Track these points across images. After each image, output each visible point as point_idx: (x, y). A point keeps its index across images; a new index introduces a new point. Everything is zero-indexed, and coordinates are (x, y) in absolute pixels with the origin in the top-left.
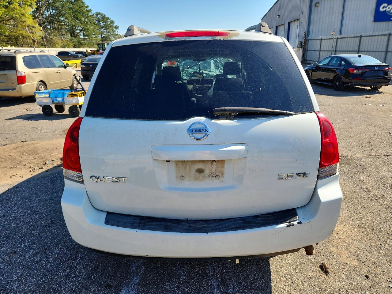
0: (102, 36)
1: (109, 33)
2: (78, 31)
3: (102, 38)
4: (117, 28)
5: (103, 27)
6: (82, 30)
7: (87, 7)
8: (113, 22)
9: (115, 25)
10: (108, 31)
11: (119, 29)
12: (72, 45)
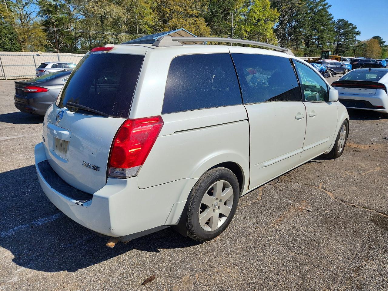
0: (338, 43)
1: (347, 39)
2: (314, 40)
3: (338, 45)
4: (358, 33)
5: (342, 34)
6: (317, 39)
7: (330, 15)
8: (355, 28)
9: (357, 30)
10: (346, 38)
11: (360, 34)
12: (303, 54)
